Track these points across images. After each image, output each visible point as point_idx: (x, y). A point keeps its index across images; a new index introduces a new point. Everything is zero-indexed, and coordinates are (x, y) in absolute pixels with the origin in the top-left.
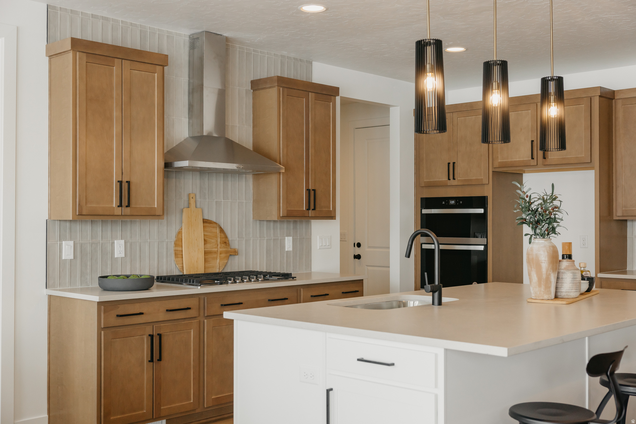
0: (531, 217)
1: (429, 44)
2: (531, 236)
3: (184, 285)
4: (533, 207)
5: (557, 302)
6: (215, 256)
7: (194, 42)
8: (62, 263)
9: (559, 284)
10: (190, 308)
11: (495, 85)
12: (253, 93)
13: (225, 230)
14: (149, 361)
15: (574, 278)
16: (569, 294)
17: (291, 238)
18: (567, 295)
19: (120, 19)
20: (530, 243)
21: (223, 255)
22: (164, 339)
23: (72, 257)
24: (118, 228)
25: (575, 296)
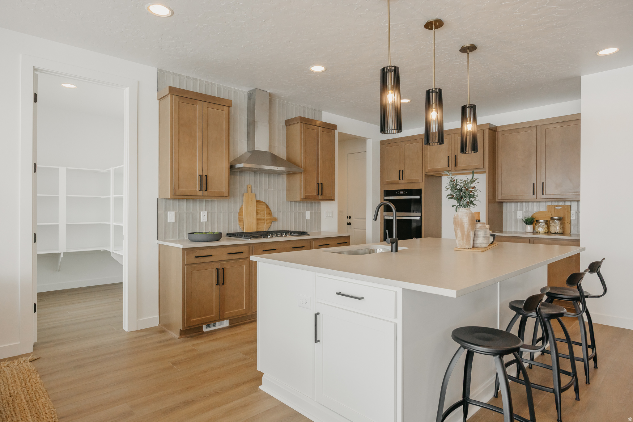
0: (457, 194)
1: (390, 70)
2: (457, 206)
3: (243, 239)
4: (458, 187)
5: (475, 250)
6: (263, 221)
7: (251, 96)
8: (168, 224)
9: (475, 239)
10: (243, 252)
11: (434, 106)
12: (287, 128)
13: (269, 207)
14: (217, 285)
15: (485, 235)
16: (482, 245)
17: (309, 212)
18: (481, 246)
19: (204, 80)
20: (456, 211)
21: (268, 221)
22: (226, 271)
23: (174, 221)
24: (203, 204)
25: (486, 247)
